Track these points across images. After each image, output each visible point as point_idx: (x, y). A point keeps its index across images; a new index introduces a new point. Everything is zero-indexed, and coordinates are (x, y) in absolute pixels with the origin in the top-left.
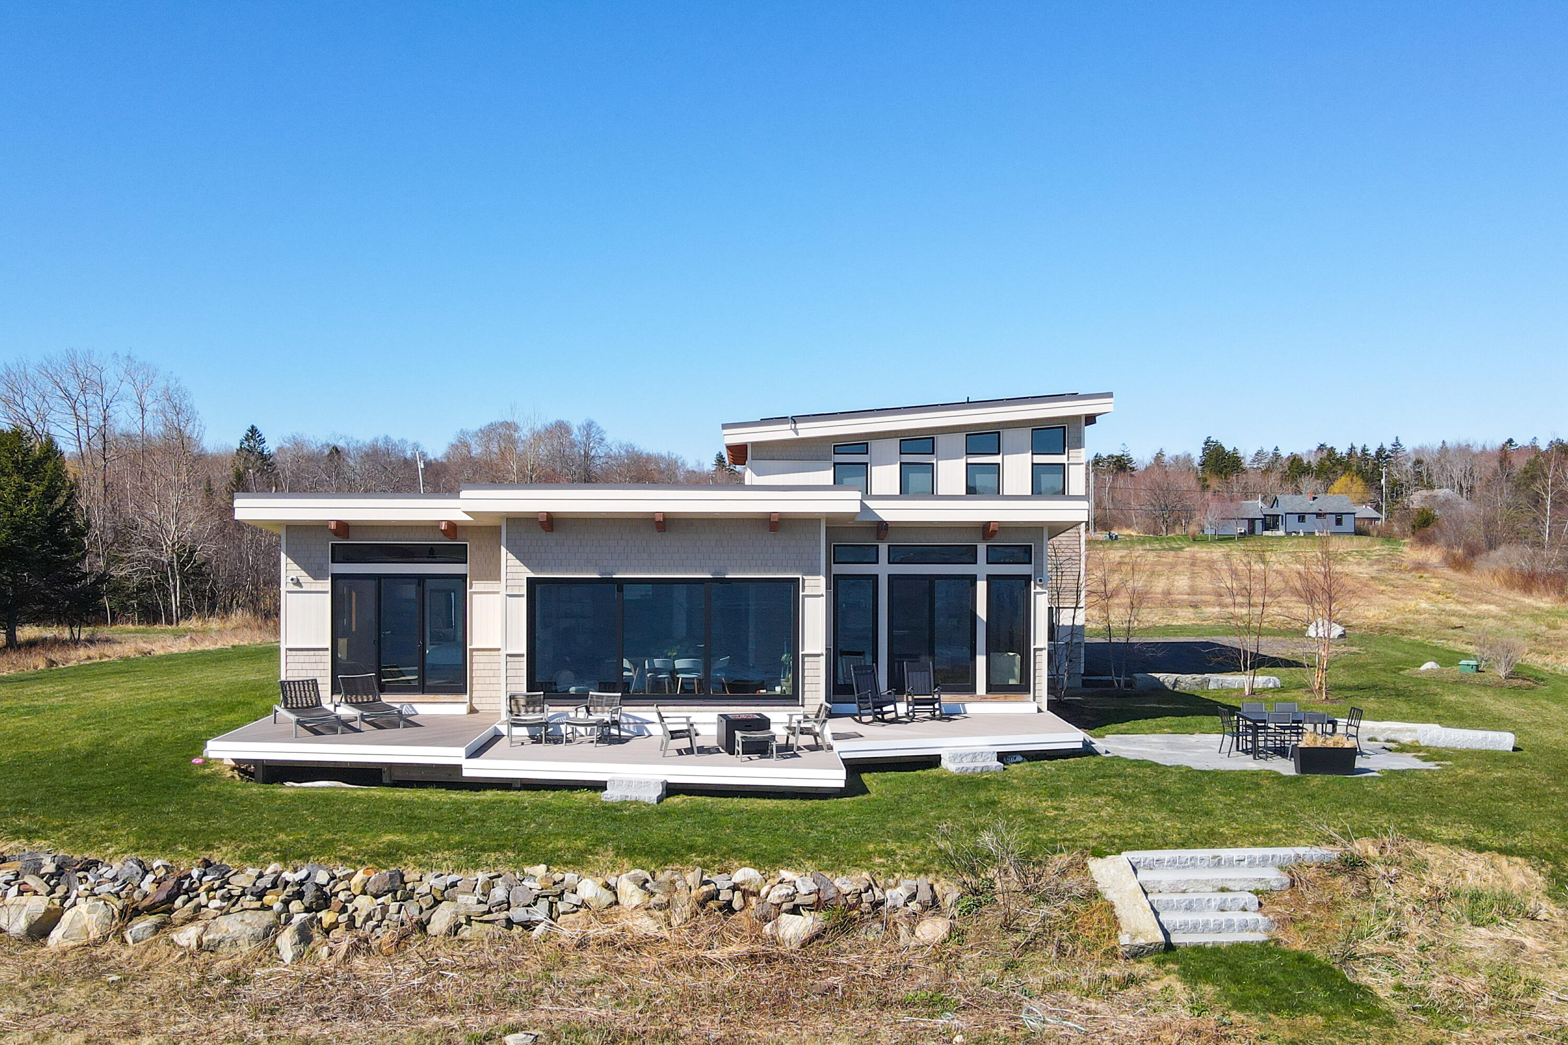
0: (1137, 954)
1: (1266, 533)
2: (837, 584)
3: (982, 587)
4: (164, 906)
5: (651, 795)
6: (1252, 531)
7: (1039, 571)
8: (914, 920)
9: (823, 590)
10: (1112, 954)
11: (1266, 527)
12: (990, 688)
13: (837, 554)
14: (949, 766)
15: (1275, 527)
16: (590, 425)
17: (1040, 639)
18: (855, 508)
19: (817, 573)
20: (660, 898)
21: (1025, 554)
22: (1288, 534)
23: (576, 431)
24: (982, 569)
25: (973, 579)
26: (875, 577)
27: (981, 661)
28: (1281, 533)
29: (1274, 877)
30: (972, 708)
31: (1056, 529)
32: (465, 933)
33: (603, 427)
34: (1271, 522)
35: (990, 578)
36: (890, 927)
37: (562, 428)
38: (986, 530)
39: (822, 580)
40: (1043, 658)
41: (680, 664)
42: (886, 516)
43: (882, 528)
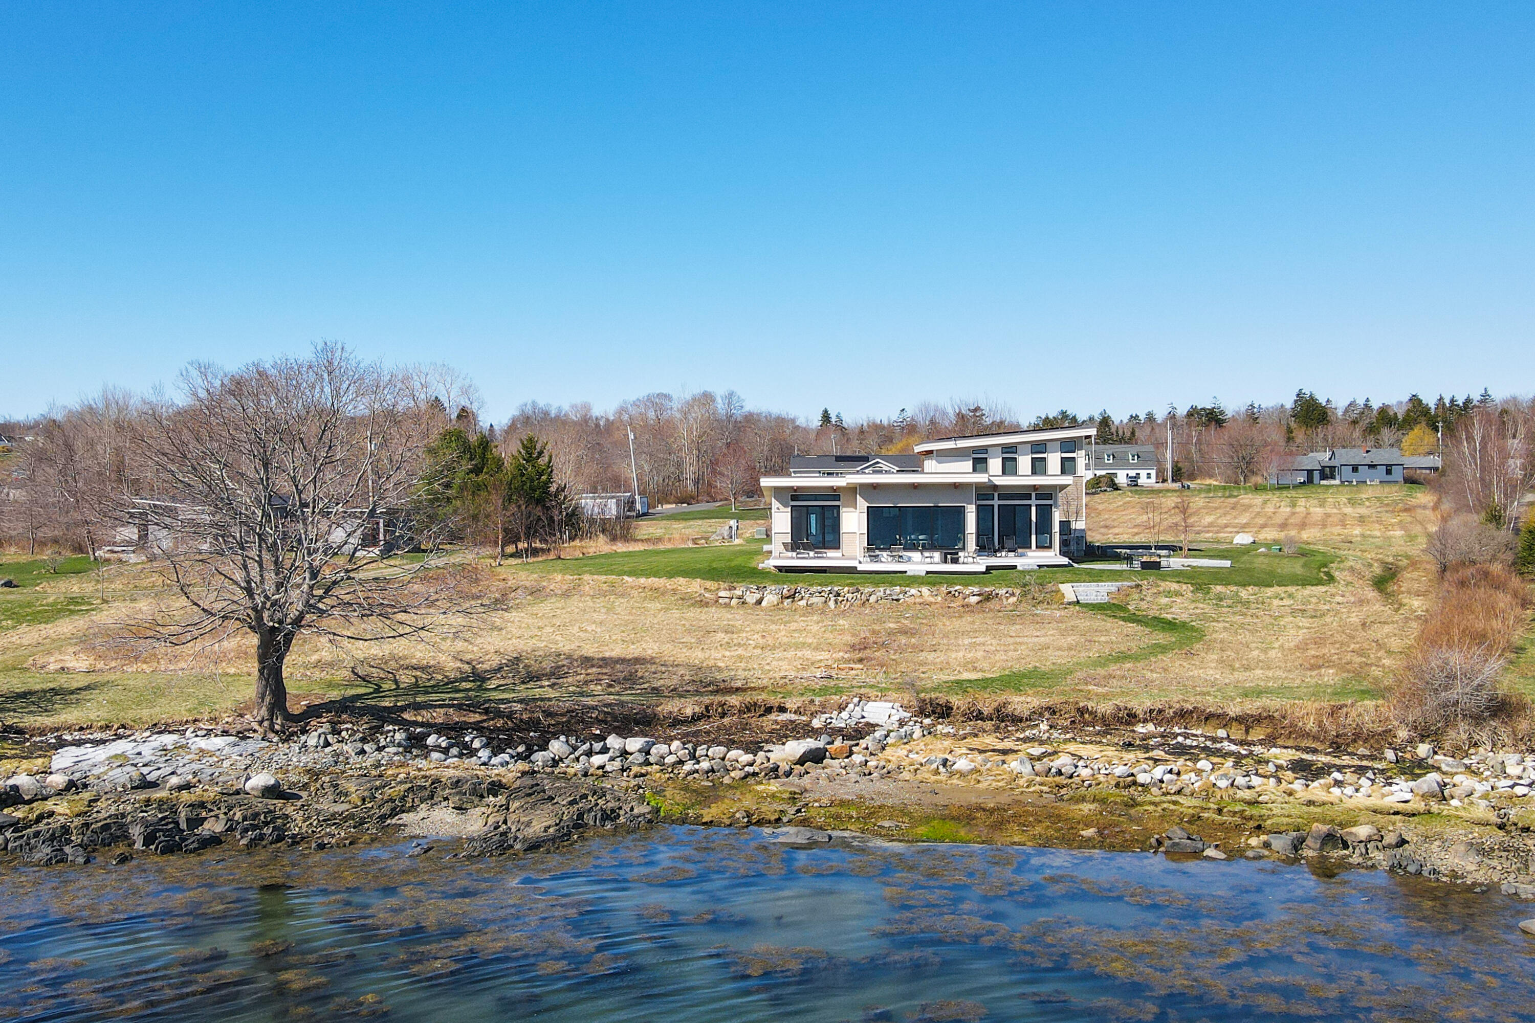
0: (1069, 604)
1: (1323, 482)
2: (978, 507)
3: (1034, 509)
4: (792, 597)
5: (924, 574)
6: (1310, 480)
7: (1056, 502)
8: (1007, 598)
9: (974, 510)
10: (1062, 604)
11: (1324, 477)
12: (1037, 547)
13: (980, 497)
14: (1019, 568)
15: (1333, 477)
16: (731, 395)
17: (1056, 528)
18: (987, 480)
19: (971, 504)
20: (935, 593)
21: (1049, 496)
22: (1342, 482)
23: (719, 400)
24: (1033, 502)
25: (1030, 506)
26: (993, 506)
27: (1033, 537)
28: (1337, 482)
29: (1114, 589)
30: (1030, 554)
31: (1063, 487)
32: (880, 602)
33: (742, 397)
34: (1328, 472)
35: (1036, 506)
36: (1001, 599)
37: (707, 398)
38: (1035, 488)
39: (974, 506)
40: (1058, 535)
41: (920, 537)
42: (997, 483)
43: (995, 487)
